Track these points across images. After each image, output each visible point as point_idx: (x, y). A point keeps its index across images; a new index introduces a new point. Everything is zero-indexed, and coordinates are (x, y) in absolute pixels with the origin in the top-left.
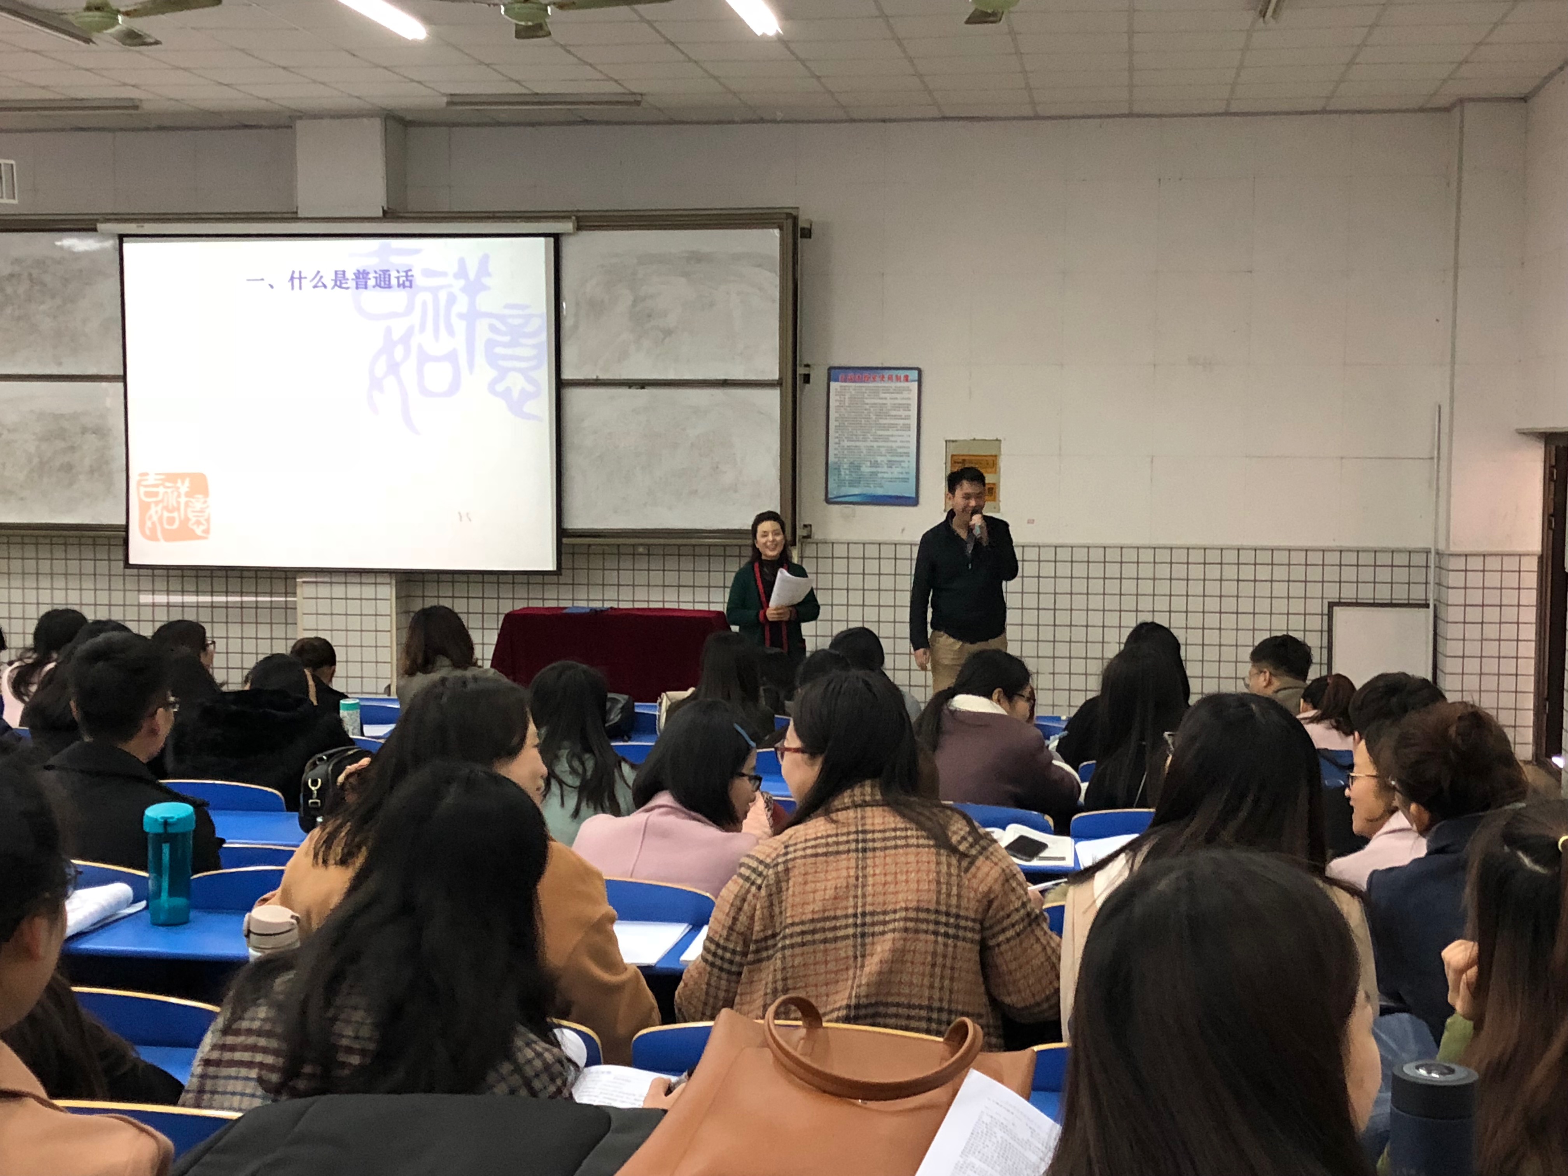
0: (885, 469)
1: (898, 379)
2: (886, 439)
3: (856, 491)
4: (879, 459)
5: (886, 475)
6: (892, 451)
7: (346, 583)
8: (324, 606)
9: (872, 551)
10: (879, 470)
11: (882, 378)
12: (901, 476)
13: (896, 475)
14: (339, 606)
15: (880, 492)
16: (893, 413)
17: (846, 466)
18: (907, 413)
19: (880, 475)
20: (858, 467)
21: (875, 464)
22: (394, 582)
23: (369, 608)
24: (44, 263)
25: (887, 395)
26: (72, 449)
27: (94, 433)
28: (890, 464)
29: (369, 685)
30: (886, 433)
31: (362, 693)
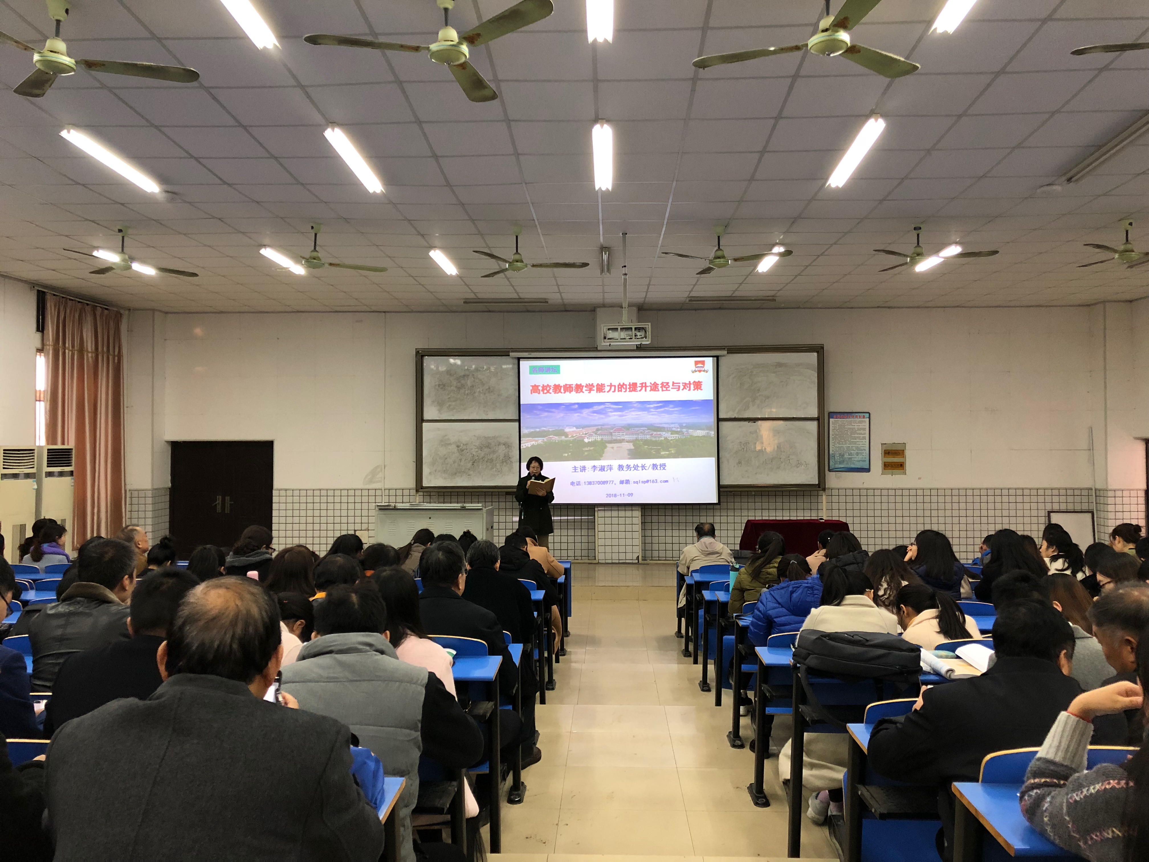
0: (855, 456)
1: (860, 417)
2: (855, 443)
3: (842, 466)
4: (852, 452)
5: (855, 459)
6: (857, 448)
8: (608, 521)
9: (849, 492)
10: (853, 457)
11: (853, 417)
12: (862, 459)
13: (860, 459)
14: (615, 521)
15: (853, 466)
16: (858, 432)
17: (837, 455)
18: (864, 432)
19: (853, 459)
20: (843, 455)
21: (850, 454)
22: (640, 509)
23: (628, 521)
25: (855, 424)
27: (504, 445)
28: (857, 454)
29: (629, 556)
30: (855, 441)
31: (626, 559)
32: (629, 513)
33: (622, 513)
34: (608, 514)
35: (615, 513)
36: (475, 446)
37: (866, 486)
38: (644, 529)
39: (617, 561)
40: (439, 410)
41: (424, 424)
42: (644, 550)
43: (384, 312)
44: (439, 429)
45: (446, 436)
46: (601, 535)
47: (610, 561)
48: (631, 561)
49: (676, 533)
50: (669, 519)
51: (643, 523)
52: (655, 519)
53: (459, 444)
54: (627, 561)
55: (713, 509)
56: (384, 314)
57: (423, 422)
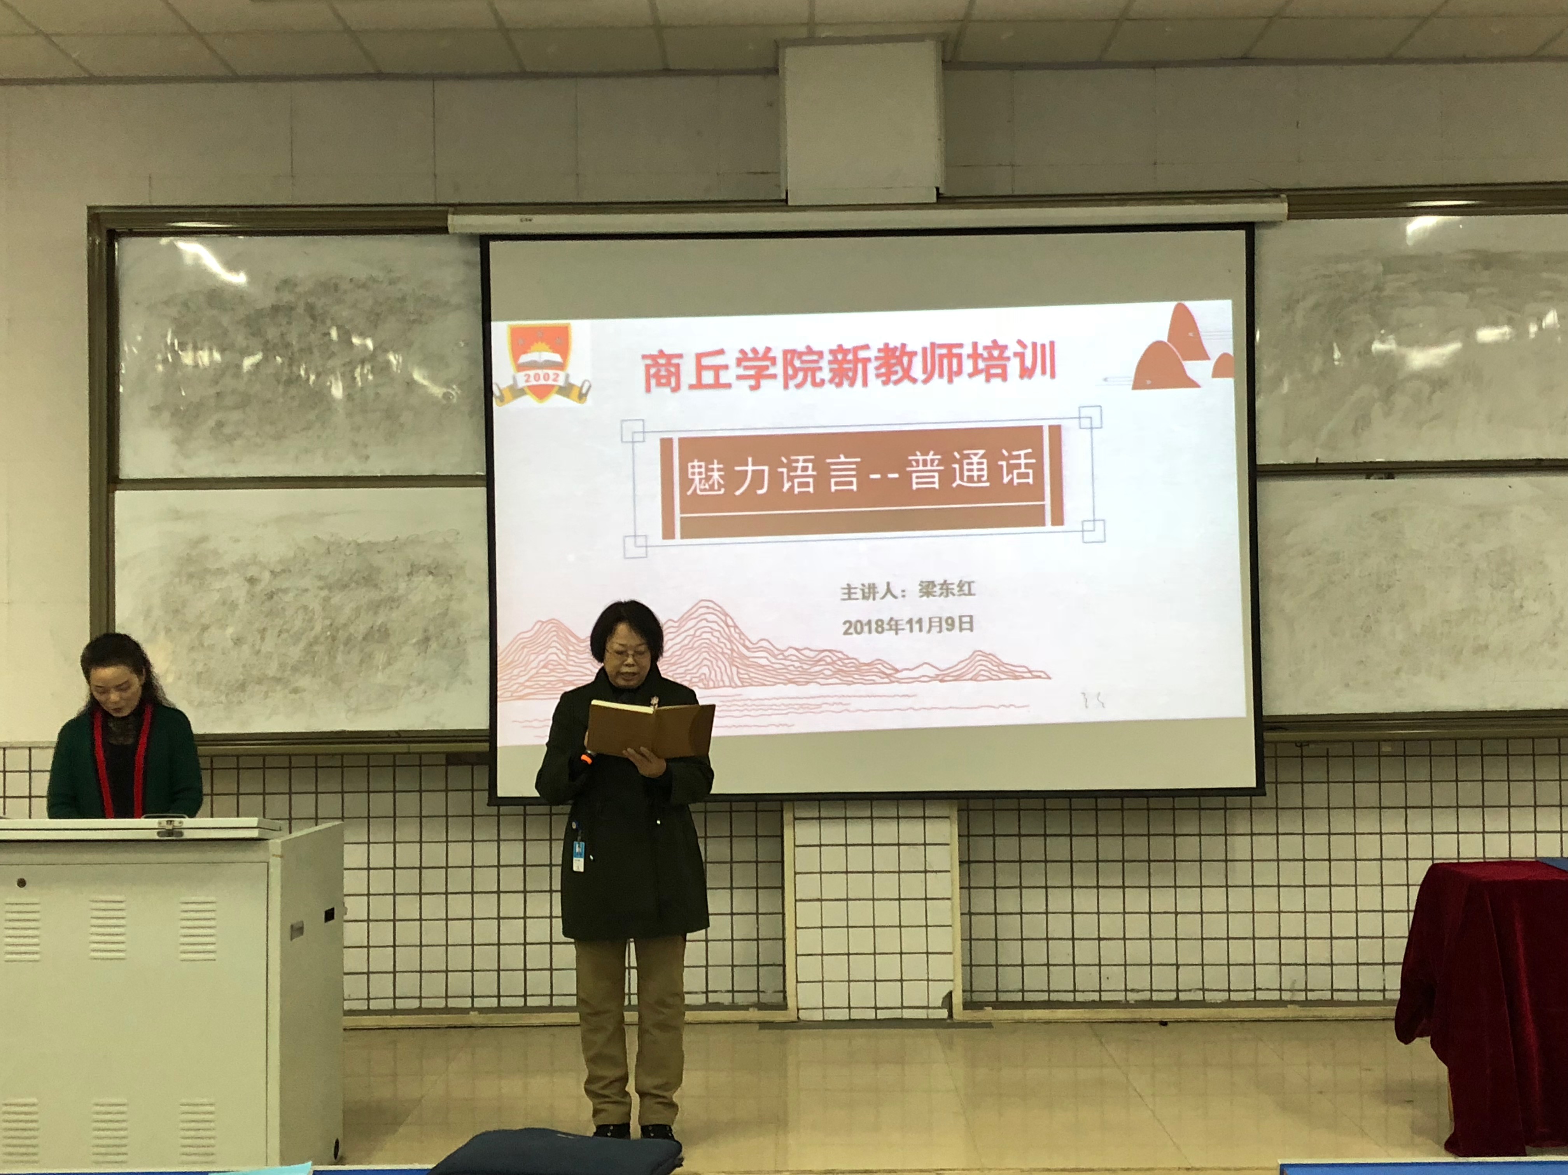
7: (872, 818)
8: (833, 858)
14: (860, 858)
22: (955, 814)
23: (912, 858)
24: (336, 287)
26: (392, 601)
27: (431, 573)
29: (915, 994)
31: (903, 1007)
32: (911, 831)
33: (886, 831)
34: (833, 832)
35: (859, 831)
36: (320, 578)
38: (967, 888)
39: (870, 1015)
40: (179, 443)
41: (120, 496)
42: (969, 966)
44: (177, 515)
45: (204, 539)
46: (808, 914)
47: (842, 1015)
48: (921, 1014)
49: (1085, 900)
50: (1058, 848)
51: (965, 863)
52: (1007, 848)
53: (252, 571)
54: (907, 1014)
55: (1225, 809)
57: (118, 486)
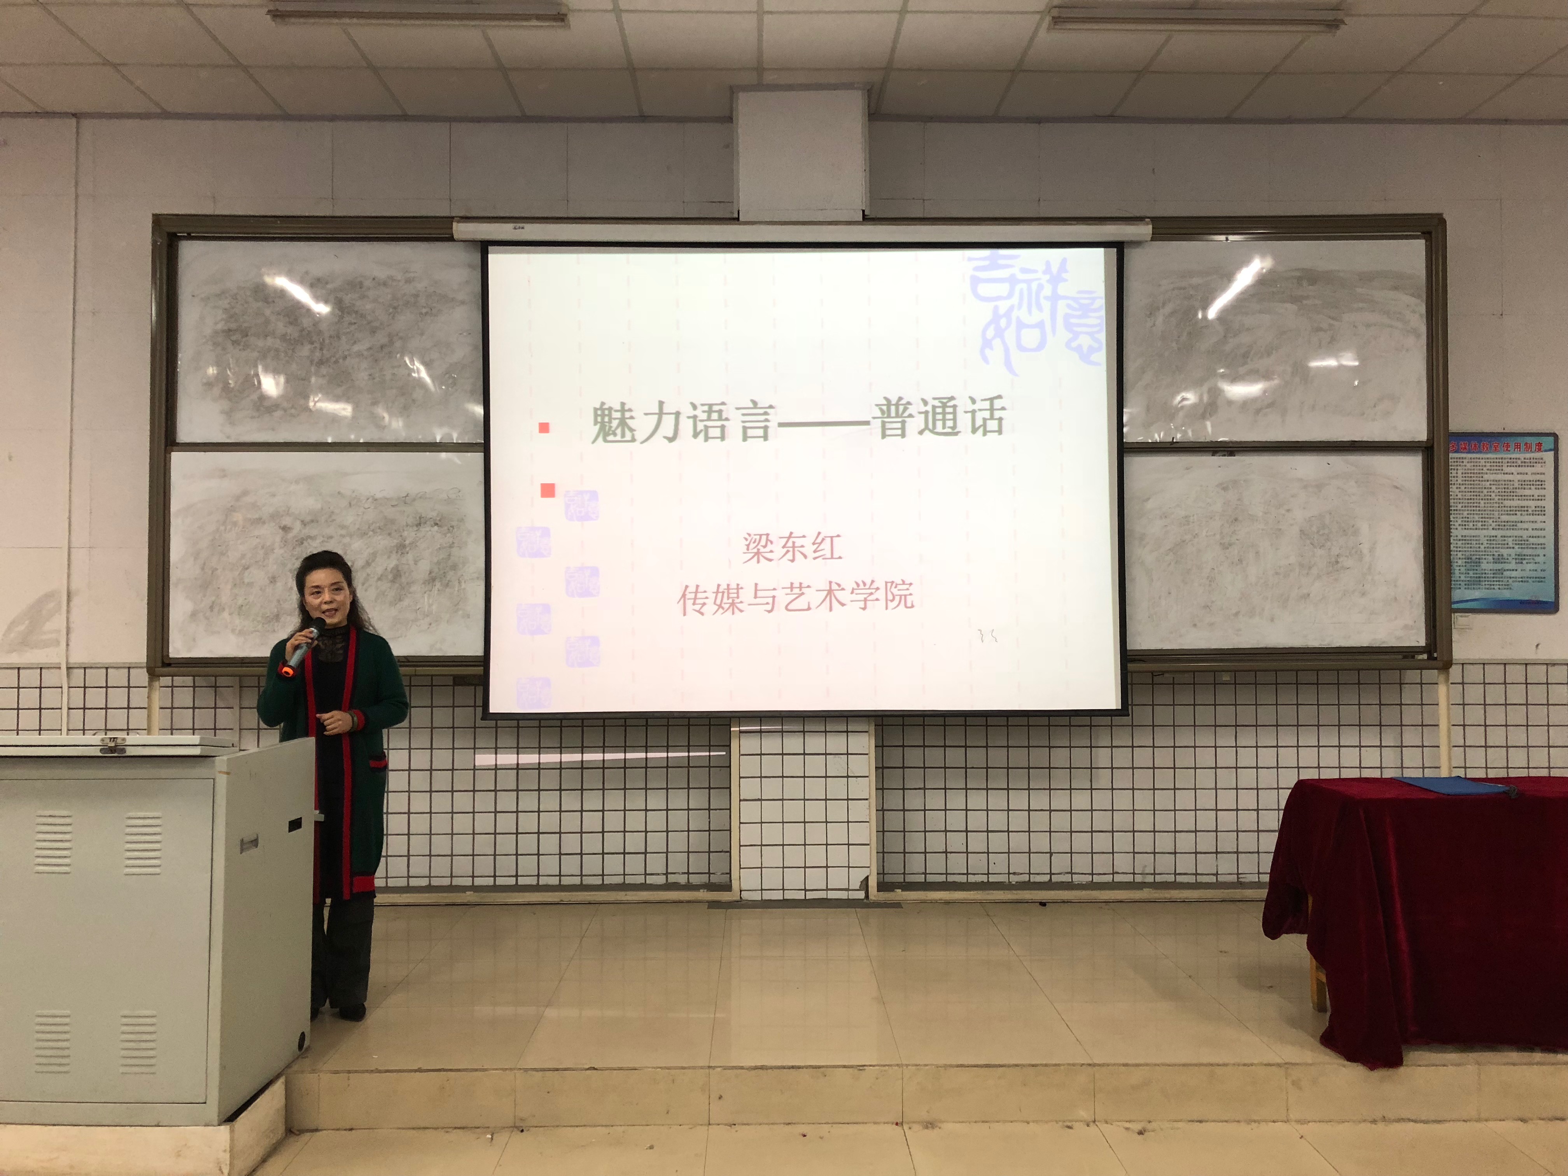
0: (1513, 566)
1: (1528, 448)
2: (1514, 525)
3: (1477, 594)
4: (1505, 552)
5: (1514, 574)
6: (1521, 542)
7: (804, 732)
8: (772, 765)
9: (1494, 674)
10: (1507, 566)
11: (1508, 448)
12: (1534, 574)
13: (1527, 574)
14: (793, 765)
15: (1507, 595)
16: (1521, 492)
18: (1542, 492)
19: (1507, 574)
20: (1478, 562)
21: (1500, 559)
22: (872, 729)
23: (836, 766)
24: (361, 285)
25: (1513, 470)
26: (404, 548)
27: (436, 524)
28: (1520, 559)
29: (838, 879)
30: (1513, 518)
31: (827, 889)
32: (836, 743)
33: (815, 743)
34: (771, 744)
35: (793, 743)
36: (343, 527)
37: (1543, 655)
38: (881, 789)
39: (800, 896)
40: (229, 414)
41: (177, 458)
42: (882, 853)
43: (74, 115)
44: (223, 474)
45: (245, 493)
46: (750, 811)
47: (778, 896)
48: (843, 895)
49: (977, 800)
50: (955, 756)
51: (881, 768)
52: (914, 757)
53: (287, 521)
54: (832, 895)
55: (1091, 726)
56: (74, 121)
57: (175, 448)
